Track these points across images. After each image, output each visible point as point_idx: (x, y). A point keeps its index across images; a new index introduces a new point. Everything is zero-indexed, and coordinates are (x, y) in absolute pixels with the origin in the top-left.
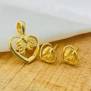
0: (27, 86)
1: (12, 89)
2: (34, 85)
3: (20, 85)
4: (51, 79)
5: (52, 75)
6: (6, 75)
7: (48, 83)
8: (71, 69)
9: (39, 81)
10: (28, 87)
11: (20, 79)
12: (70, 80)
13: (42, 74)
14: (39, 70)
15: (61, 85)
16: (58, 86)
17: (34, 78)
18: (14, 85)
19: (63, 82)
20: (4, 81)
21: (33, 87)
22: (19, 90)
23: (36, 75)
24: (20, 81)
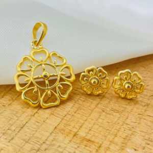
0: (44, 138)
1: (22, 141)
2: (55, 136)
3: (35, 135)
4: (80, 129)
5: (83, 122)
6: (17, 118)
7: (75, 135)
8: (112, 115)
9: (62, 131)
10: (46, 140)
11: (35, 127)
12: (108, 131)
13: (68, 119)
14: (65, 113)
15: (93, 139)
16: (89, 140)
17: (56, 125)
18: (26, 135)
19: (96, 134)
20: (13, 128)
21: (53, 141)
22: (32, 143)
23: (59, 120)
24: (35, 129)
